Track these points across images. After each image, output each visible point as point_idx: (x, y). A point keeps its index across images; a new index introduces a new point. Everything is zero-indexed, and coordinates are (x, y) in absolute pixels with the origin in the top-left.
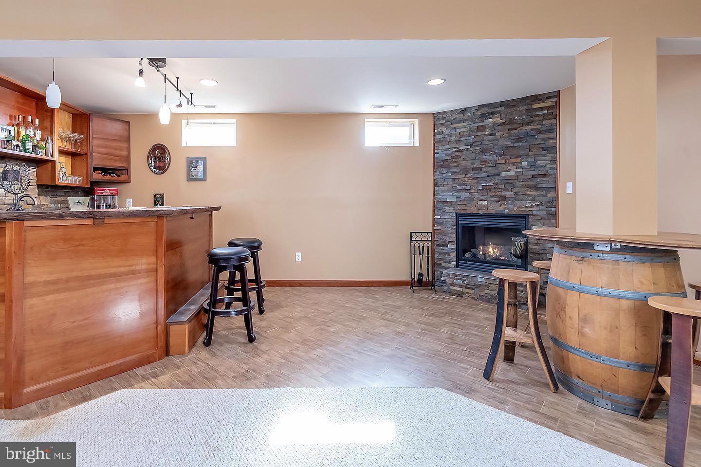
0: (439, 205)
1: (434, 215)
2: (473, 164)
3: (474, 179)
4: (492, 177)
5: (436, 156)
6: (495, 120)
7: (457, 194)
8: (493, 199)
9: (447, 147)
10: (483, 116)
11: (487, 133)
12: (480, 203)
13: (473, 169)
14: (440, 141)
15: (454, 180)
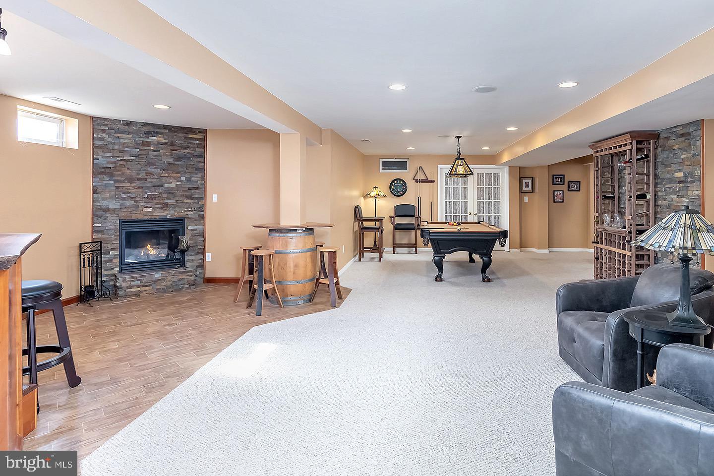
0: (99, 213)
1: (93, 223)
2: (138, 174)
3: (139, 188)
4: (156, 188)
5: (95, 161)
6: (159, 139)
7: (121, 201)
8: (157, 206)
9: (109, 154)
10: (148, 133)
11: (152, 148)
12: (145, 210)
13: (139, 179)
14: (100, 147)
15: (117, 188)
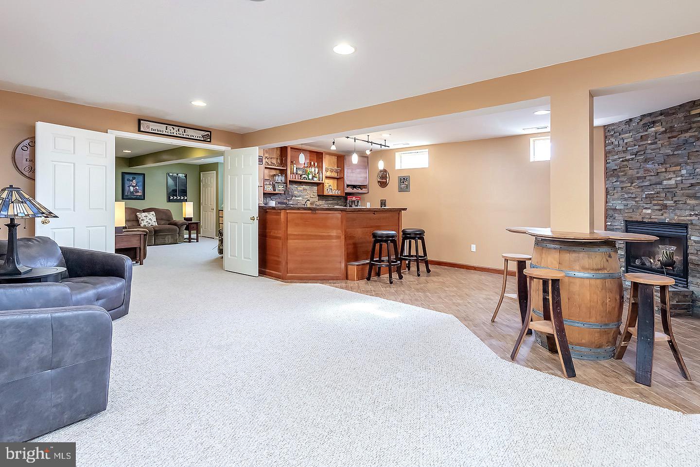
0: (611, 212)
1: (606, 222)
2: (638, 173)
3: (639, 187)
4: (654, 186)
5: (608, 165)
6: (656, 129)
7: (625, 202)
8: (656, 207)
9: (616, 157)
10: (646, 126)
11: (649, 142)
12: (644, 211)
13: (638, 178)
14: (610, 152)
15: (622, 188)
